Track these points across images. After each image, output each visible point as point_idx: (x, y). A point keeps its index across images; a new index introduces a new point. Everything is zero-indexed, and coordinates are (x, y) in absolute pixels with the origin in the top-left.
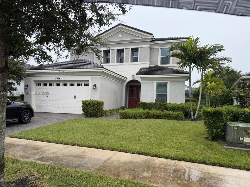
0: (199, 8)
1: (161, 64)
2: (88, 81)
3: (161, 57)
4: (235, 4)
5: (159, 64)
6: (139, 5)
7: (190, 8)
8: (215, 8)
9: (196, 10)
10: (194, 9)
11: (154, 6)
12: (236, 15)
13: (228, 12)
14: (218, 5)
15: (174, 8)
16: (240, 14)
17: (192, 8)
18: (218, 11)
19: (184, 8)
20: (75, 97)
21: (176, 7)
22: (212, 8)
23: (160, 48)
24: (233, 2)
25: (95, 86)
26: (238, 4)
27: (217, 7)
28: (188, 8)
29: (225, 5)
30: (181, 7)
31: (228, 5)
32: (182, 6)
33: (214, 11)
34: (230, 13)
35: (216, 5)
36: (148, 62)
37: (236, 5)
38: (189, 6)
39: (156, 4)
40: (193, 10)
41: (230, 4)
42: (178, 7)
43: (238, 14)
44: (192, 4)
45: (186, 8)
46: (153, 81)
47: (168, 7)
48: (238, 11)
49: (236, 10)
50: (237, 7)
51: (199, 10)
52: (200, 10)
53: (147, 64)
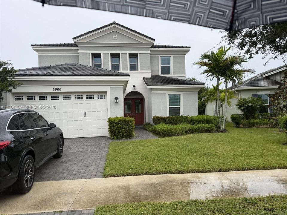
0: (174, 18)
1: (161, 74)
2: (106, 92)
3: (161, 66)
4: (206, 16)
5: (160, 74)
6: (111, 11)
7: (164, 18)
8: (188, 19)
9: (170, 20)
10: (169, 19)
11: (128, 14)
12: (208, 27)
13: (200, 24)
14: (191, 16)
15: (149, 17)
16: (211, 26)
17: (166, 18)
18: (191, 22)
19: (158, 18)
20: (85, 114)
21: (151, 16)
22: (186, 19)
23: (159, 56)
24: (204, 15)
25: (117, 98)
26: (209, 17)
27: (190, 18)
28: (163, 18)
29: (197, 17)
30: (155, 17)
31: (200, 16)
32: (157, 15)
33: (188, 22)
34: (203, 25)
35: (189, 17)
36: (150, 71)
37: (208, 18)
38: (163, 16)
39: (129, 12)
40: (167, 20)
41: (201, 16)
42: (153, 17)
43: (209, 26)
44: (166, 13)
45: (161, 18)
46: (165, 93)
47: (143, 16)
48: (210, 23)
49: (207, 22)
50: (208, 19)
51: (173, 21)
52: (175, 20)
53: (149, 73)
